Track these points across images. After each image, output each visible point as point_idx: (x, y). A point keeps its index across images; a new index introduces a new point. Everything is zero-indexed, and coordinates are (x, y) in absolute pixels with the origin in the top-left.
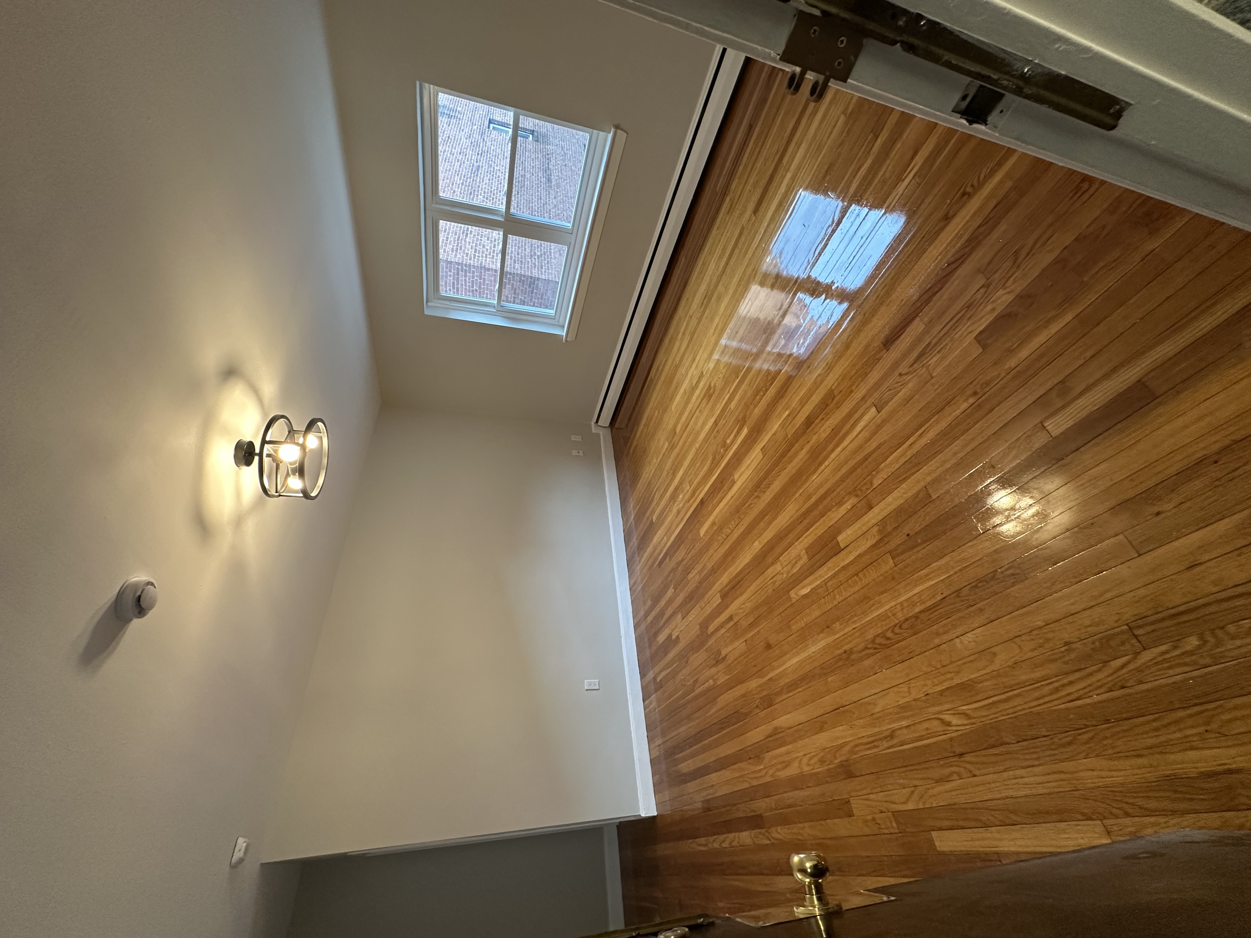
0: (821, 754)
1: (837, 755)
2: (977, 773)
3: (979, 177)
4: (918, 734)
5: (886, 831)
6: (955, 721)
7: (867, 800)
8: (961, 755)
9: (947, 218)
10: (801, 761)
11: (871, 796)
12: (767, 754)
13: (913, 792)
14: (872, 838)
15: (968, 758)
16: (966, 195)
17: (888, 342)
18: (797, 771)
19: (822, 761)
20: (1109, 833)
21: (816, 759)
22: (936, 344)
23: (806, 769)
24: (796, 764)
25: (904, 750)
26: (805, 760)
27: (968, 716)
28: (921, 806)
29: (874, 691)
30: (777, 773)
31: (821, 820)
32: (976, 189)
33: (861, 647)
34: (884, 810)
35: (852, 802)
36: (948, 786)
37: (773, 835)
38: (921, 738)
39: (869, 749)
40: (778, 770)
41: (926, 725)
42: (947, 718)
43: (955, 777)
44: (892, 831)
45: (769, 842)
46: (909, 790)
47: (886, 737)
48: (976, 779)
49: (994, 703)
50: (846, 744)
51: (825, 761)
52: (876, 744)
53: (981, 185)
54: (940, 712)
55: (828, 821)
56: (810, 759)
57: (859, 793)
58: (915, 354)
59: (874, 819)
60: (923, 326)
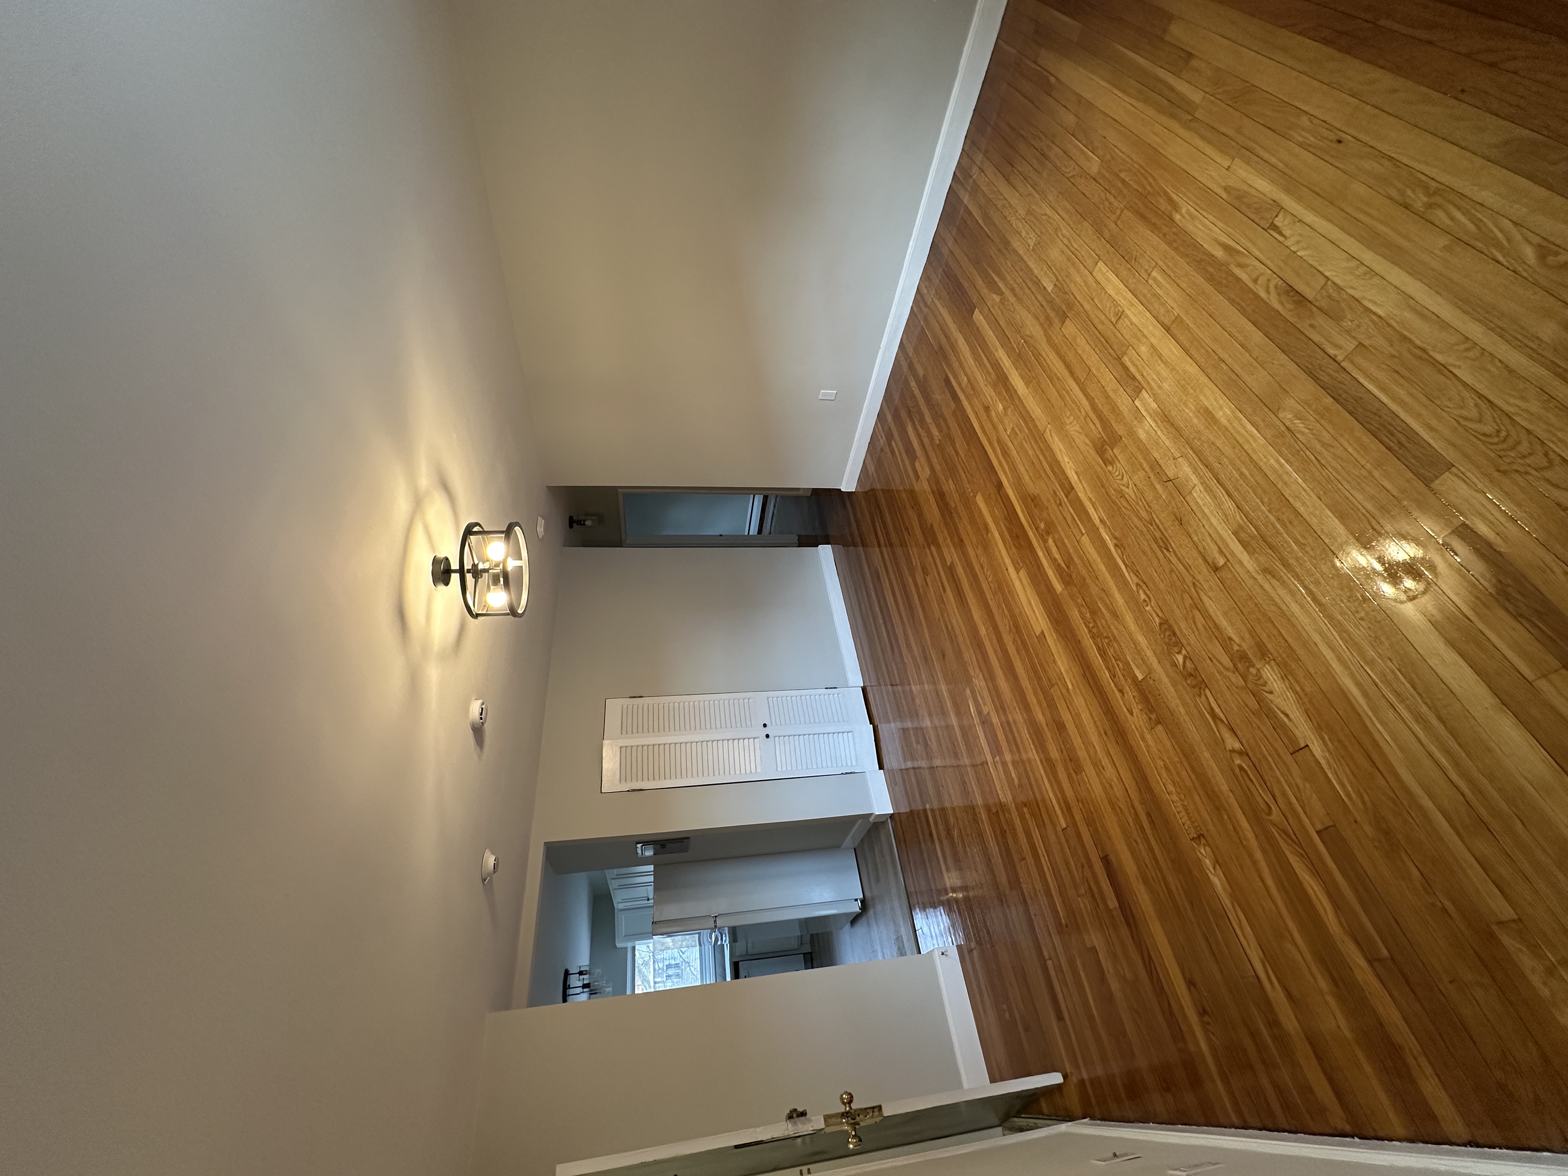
3: (1213, 1034)
9: (1191, 983)
16: (1203, 1012)
17: (1106, 860)
22: (1097, 912)
32: (1204, 1025)
53: (1206, 1031)
58: (1095, 890)
60: (1111, 907)
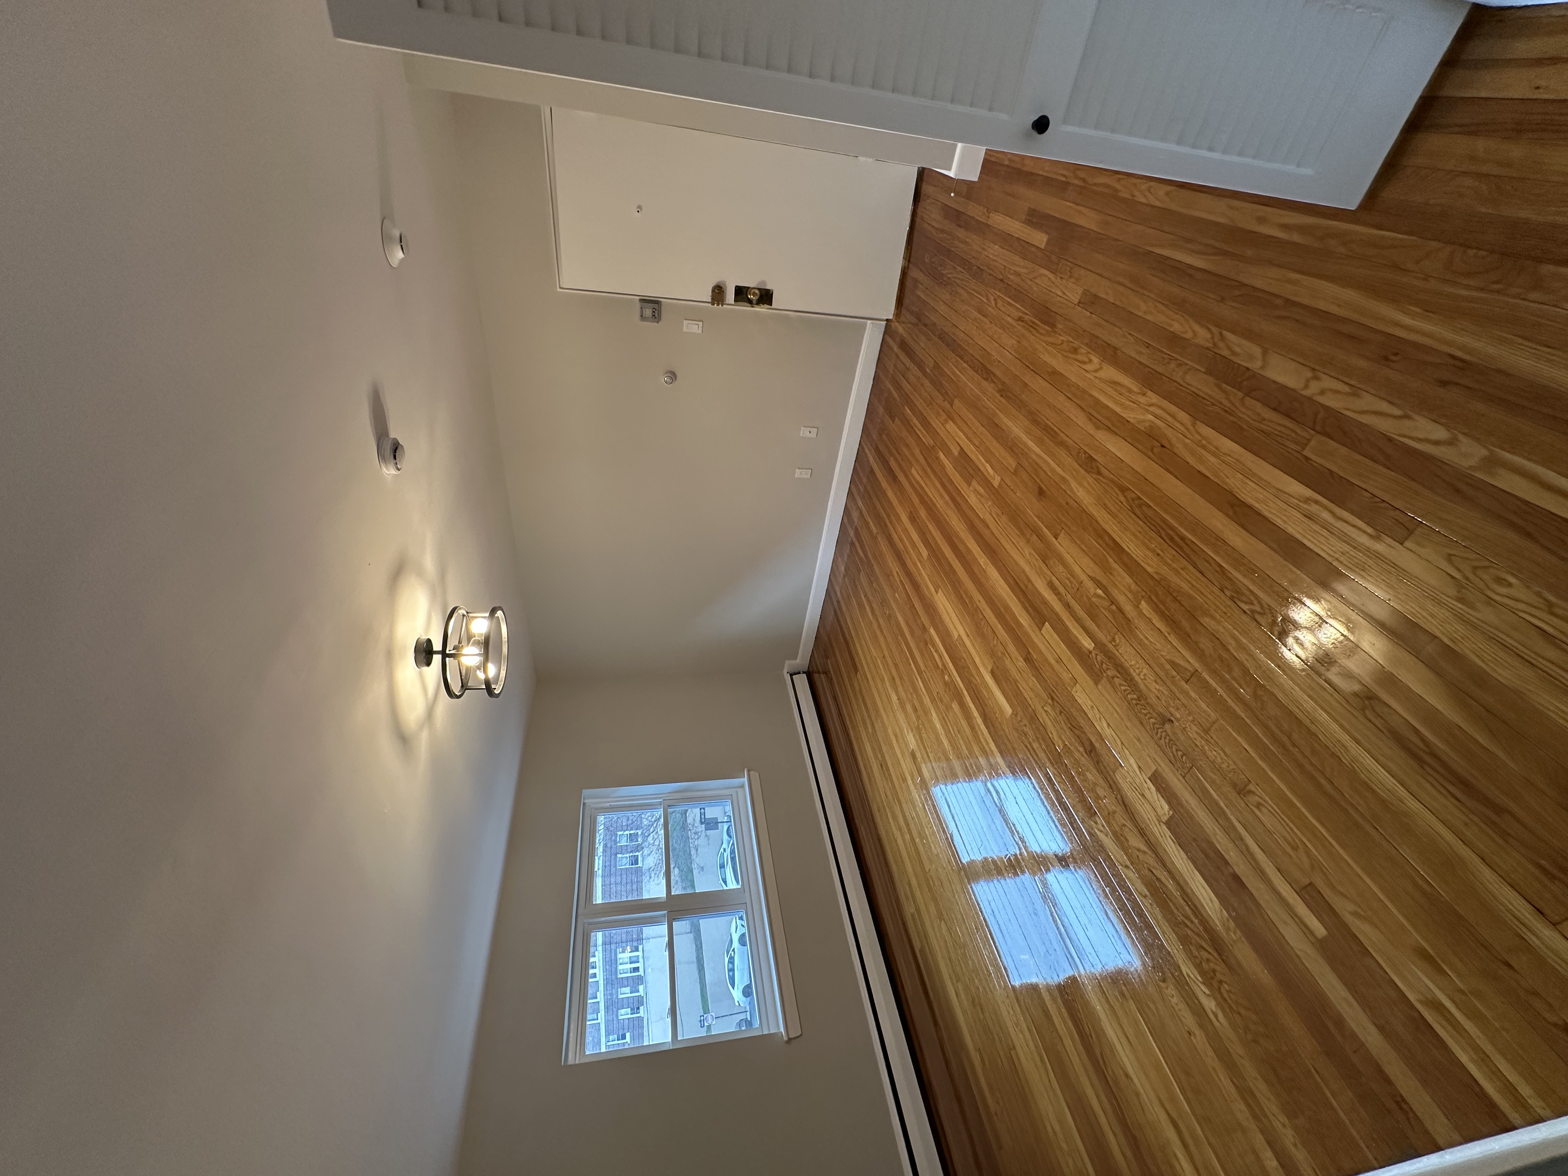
0: (1070, 355)
1: (1060, 342)
2: (1003, 267)
4: (1009, 307)
5: (1069, 264)
6: (992, 298)
7: (1064, 293)
8: (1001, 280)
10: (1096, 371)
11: (1059, 293)
12: (1132, 421)
13: (1035, 278)
14: (1083, 265)
15: (1001, 277)
18: (1106, 366)
19: (1075, 350)
20: (988, 217)
21: (1079, 357)
23: (1096, 360)
24: (1102, 374)
25: (1021, 305)
26: (1088, 367)
27: (987, 296)
28: (1037, 267)
29: (1007, 353)
30: (1135, 389)
31: (1118, 306)
33: (992, 385)
34: (1059, 278)
35: (1077, 301)
36: (1018, 269)
37: (1209, 336)
38: (1009, 304)
39: (1037, 325)
40: (1130, 391)
41: (1003, 309)
42: (993, 303)
43: (1012, 271)
44: (1065, 262)
45: (1227, 334)
46: (1037, 281)
47: (1023, 321)
48: (1006, 264)
49: (977, 293)
50: (1048, 343)
51: (1073, 347)
52: (1031, 324)
54: (993, 308)
55: (1111, 300)
56: (1084, 363)
57: (1065, 302)
59: (1071, 277)
